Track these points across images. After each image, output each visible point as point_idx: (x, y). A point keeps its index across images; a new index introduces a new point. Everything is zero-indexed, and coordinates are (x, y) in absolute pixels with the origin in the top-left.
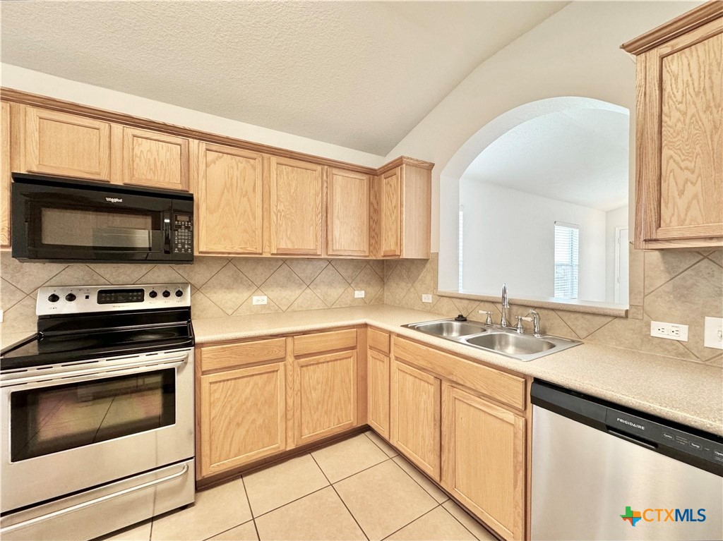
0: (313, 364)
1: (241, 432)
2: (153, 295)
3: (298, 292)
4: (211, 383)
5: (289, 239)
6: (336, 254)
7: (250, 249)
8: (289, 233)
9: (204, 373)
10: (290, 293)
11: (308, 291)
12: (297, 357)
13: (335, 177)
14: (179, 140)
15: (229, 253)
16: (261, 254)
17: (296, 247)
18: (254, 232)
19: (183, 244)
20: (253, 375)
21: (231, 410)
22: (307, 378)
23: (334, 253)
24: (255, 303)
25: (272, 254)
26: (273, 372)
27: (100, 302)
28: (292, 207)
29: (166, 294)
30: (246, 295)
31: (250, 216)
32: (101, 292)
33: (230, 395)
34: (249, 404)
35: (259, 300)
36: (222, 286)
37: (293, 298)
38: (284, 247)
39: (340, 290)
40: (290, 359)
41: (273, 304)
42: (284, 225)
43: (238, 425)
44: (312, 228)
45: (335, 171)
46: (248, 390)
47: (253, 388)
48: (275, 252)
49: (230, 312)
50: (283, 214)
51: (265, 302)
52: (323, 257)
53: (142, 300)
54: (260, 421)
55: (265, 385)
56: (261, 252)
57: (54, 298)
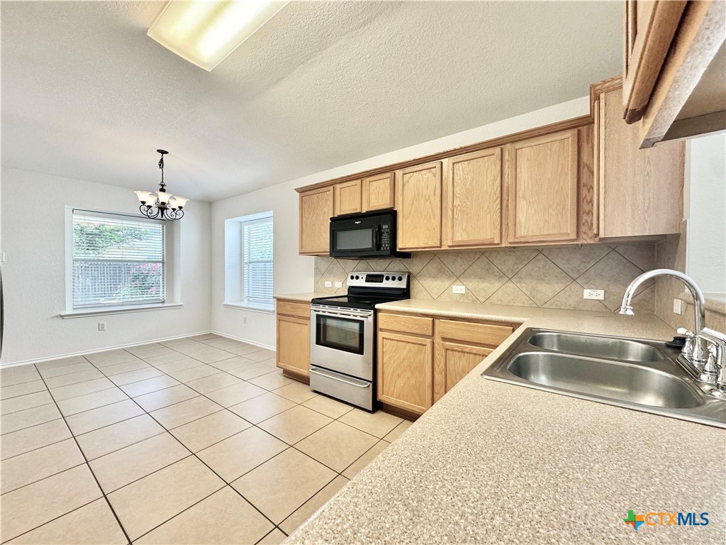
0: (459, 351)
1: (400, 383)
2: (388, 278)
3: (497, 285)
4: (383, 338)
5: (464, 230)
6: (519, 240)
7: (431, 243)
8: (464, 225)
9: (381, 330)
10: (488, 285)
11: (510, 284)
12: (444, 339)
13: (519, 152)
14: (388, 175)
15: (417, 248)
16: (441, 247)
17: (471, 238)
18: (434, 229)
19: (385, 244)
20: (408, 342)
21: (394, 362)
22: (452, 362)
23: (516, 240)
24: (454, 291)
25: (450, 246)
26: (423, 345)
27: (367, 281)
28: (468, 199)
29: (394, 279)
30: (447, 283)
31: (432, 216)
32: (368, 276)
33: (394, 351)
34: (405, 363)
35: (459, 289)
36: (430, 276)
37: (491, 291)
38: (460, 239)
39: (558, 287)
40: (438, 340)
41: (470, 294)
42: (459, 218)
43: (399, 376)
44: (488, 216)
45: (518, 145)
46: (405, 353)
47: (408, 352)
48: (451, 244)
49: (435, 297)
50: (459, 208)
51: (464, 292)
52: (503, 246)
53: (382, 282)
54: (412, 381)
55: (417, 354)
56: (439, 245)
57: (352, 278)
